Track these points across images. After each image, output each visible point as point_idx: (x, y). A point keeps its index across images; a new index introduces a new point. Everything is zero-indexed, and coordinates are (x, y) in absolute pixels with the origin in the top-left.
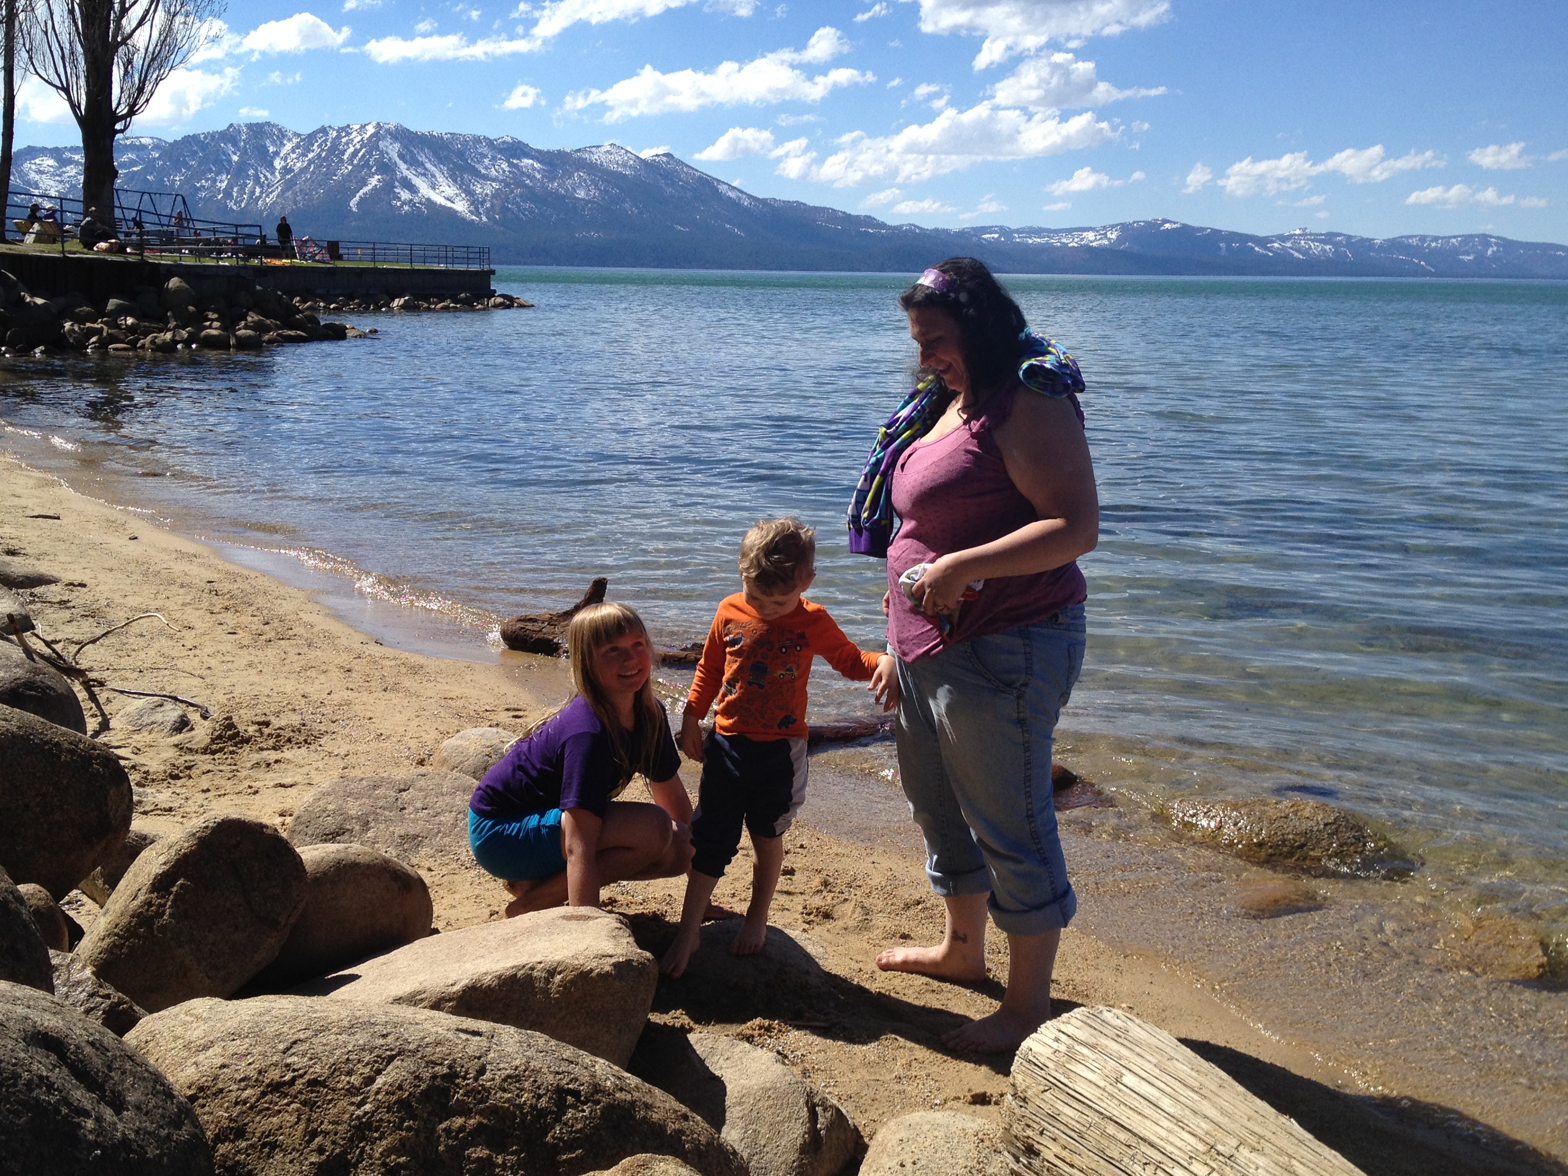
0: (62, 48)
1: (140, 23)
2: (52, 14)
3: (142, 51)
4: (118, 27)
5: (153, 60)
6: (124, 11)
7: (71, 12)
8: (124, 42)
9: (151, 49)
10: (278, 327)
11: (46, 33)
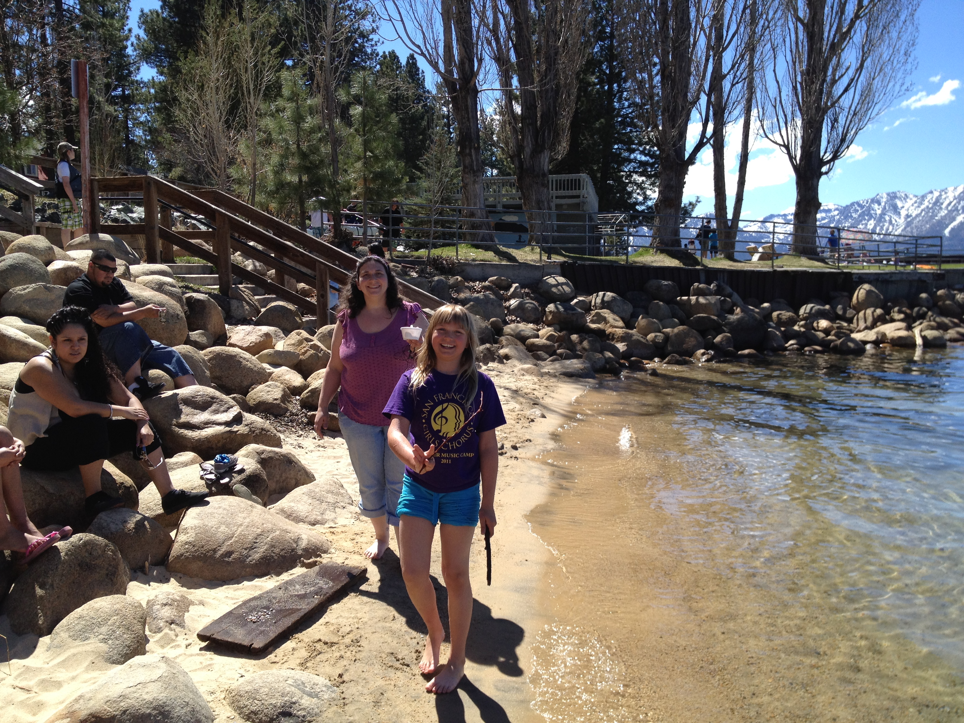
0: (785, 116)
1: (846, 90)
2: (780, 92)
3: (847, 110)
4: (830, 94)
5: (855, 114)
6: (834, 82)
7: (795, 88)
8: (833, 105)
9: (853, 108)
11: (775, 107)
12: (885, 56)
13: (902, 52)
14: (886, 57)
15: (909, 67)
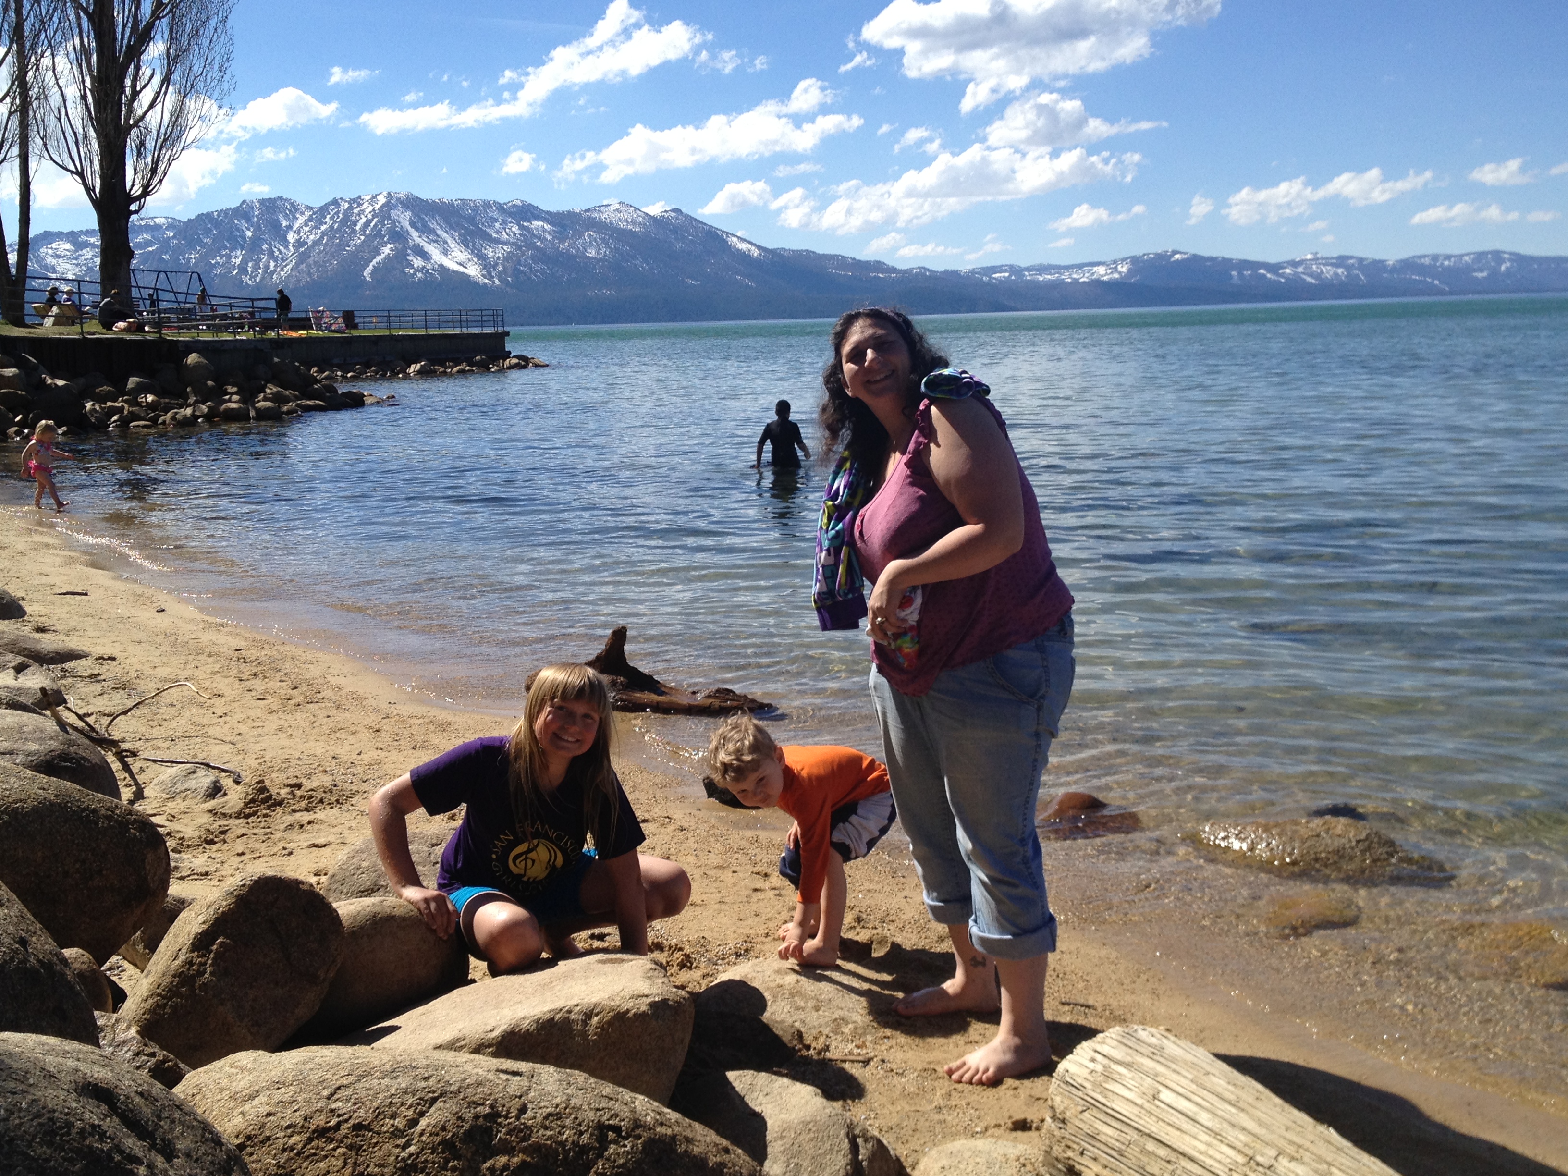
0: (75, 134)
1: (152, 105)
2: (65, 101)
3: (155, 132)
4: (130, 110)
5: (165, 140)
6: (135, 94)
7: (84, 97)
8: (136, 124)
9: (163, 130)
10: (297, 398)
11: (59, 119)
12: (195, 68)
13: (216, 67)
14: (197, 70)
15: (226, 86)
